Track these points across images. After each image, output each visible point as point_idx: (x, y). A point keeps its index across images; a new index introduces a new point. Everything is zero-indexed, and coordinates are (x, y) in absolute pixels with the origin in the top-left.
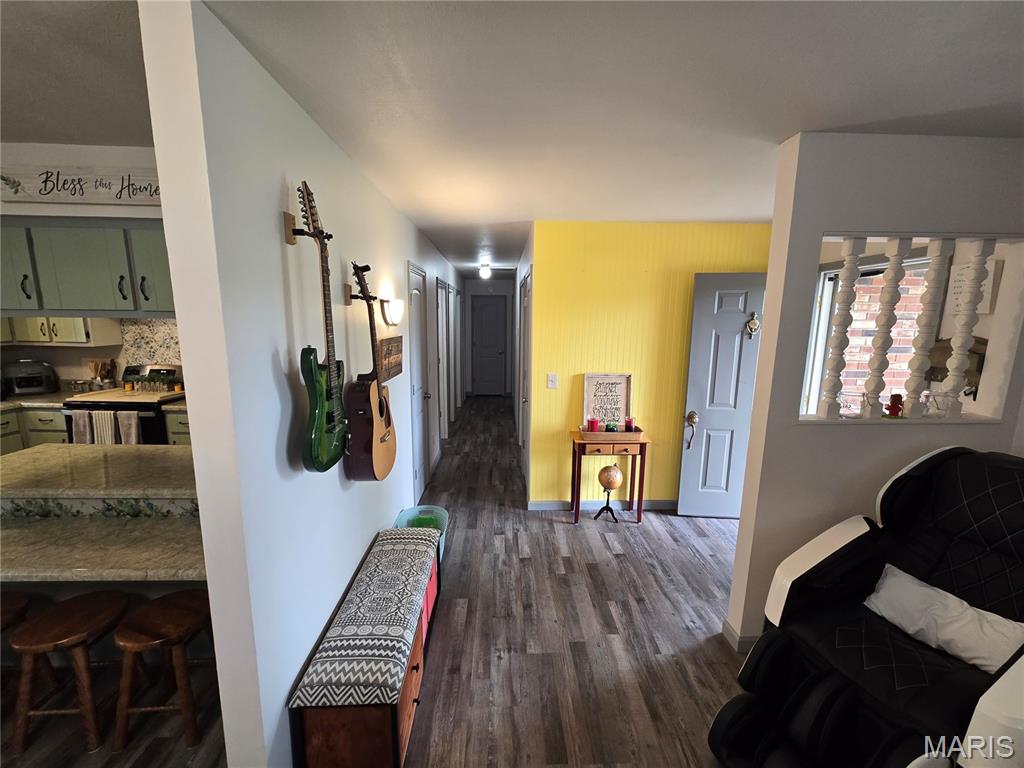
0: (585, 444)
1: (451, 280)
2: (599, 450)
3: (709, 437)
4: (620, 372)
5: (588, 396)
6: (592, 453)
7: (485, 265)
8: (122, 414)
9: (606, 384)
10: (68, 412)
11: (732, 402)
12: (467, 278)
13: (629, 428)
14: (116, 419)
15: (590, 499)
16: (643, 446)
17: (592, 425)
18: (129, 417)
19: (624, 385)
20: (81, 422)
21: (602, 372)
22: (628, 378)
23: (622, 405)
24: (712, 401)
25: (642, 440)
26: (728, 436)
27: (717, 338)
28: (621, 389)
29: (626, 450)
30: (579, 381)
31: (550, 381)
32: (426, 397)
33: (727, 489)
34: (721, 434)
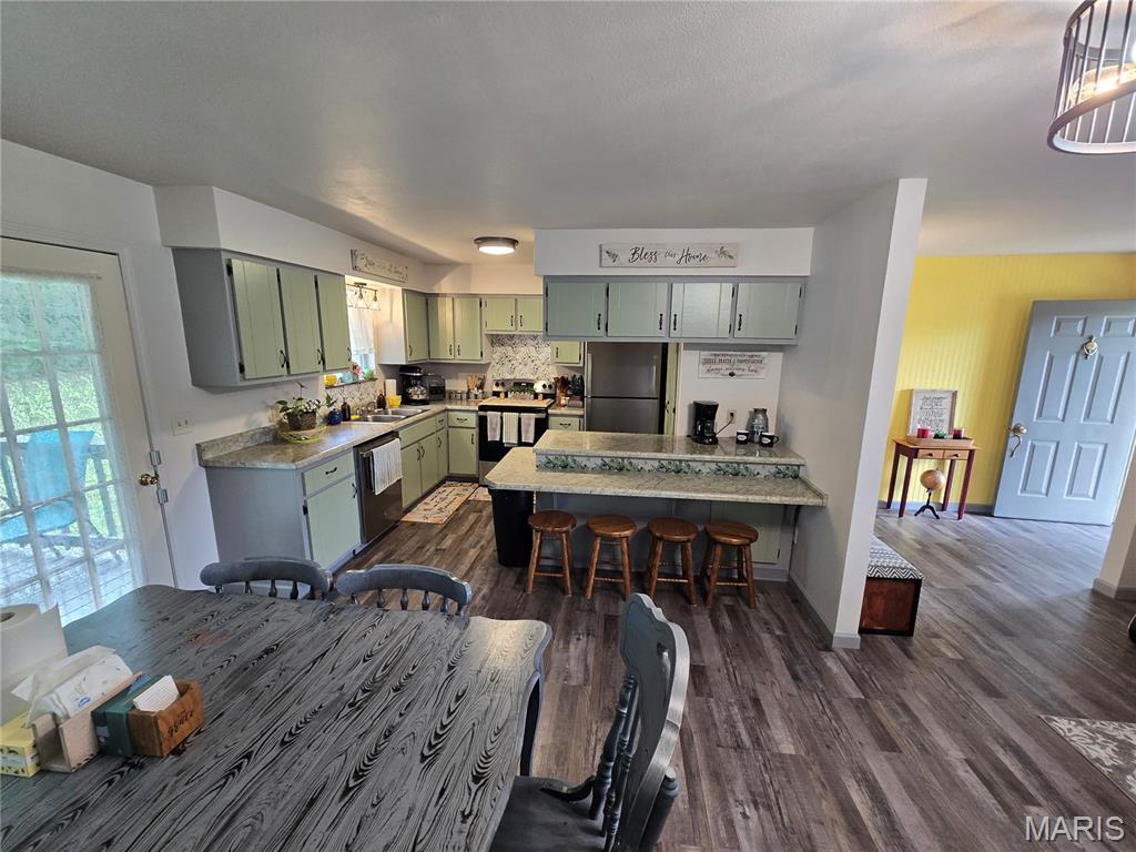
0: (918, 449)
2: (931, 455)
3: (1033, 447)
4: (945, 388)
5: (915, 409)
6: (923, 457)
8: (524, 415)
9: (932, 398)
10: (482, 413)
11: (1060, 415)
13: (957, 436)
14: (520, 419)
15: (915, 500)
16: (972, 452)
17: (923, 433)
18: (529, 419)
19: (949, 400)
20: (494, 421)
21: (928, 387)
22: (954, 394)
23: (946, 417)
24: (1040, 415)
25: (971, 447)
26: (1053, 447)
27: (1051, 358)
28: (946, 403)
29: (956, 455)
30: (908, 395)
33: (1047, 495)
34: (1046, 444)
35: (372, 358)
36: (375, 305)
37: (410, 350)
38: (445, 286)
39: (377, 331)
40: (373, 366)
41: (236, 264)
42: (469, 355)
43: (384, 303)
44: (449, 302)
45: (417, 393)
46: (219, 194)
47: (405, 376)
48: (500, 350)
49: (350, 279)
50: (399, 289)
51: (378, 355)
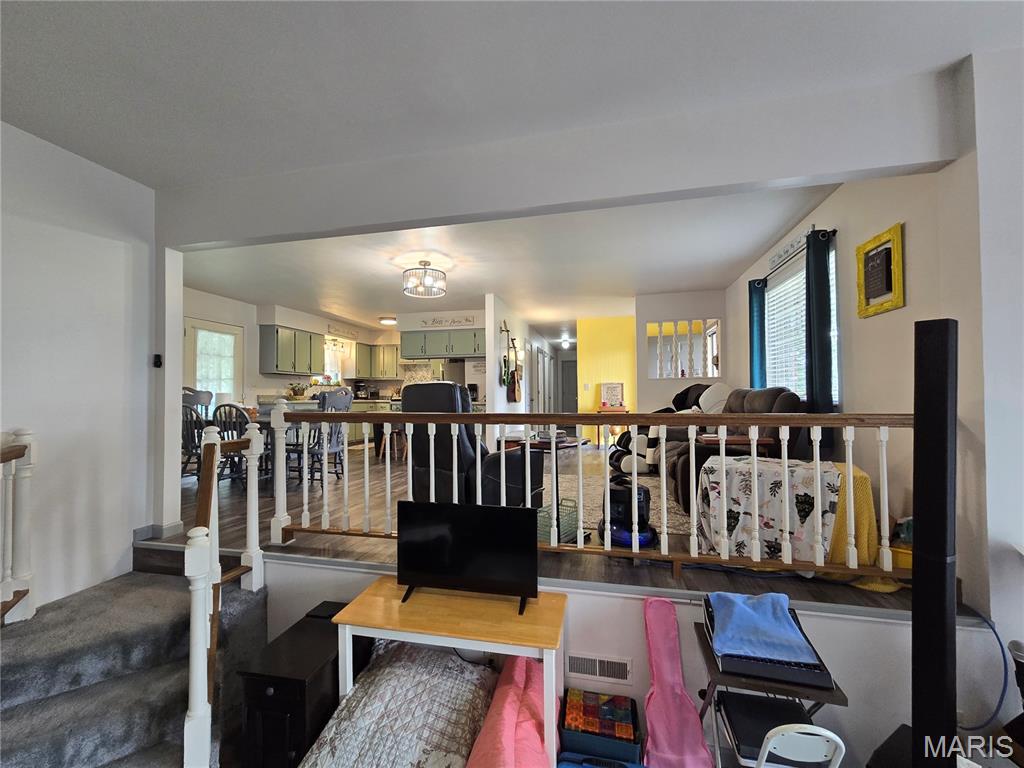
1: (546, 349)
4: (620, 382)
5: (604, 393)
7: (565, 342)
9: (611, 388)
12: (556, 349)
13: (621, 405)
17: (604, 404)
19: (621, 388)
21: (611, 382)
22: (623, 385)
28: (619, 389)
30: (599, 386)
31: (586, 387)
32: (532, 400)
35: (340, 375)
36: (342, 350)
37: (358, 371)
38: (380, 341)
39: (343, 363)
40: (340, 379)
41: (280, 330)
42: (390, 375)
43: (347, 350)
44: (381, 348)
45: (362, 394)
46: (277, 308)
47: (357, 384)
48: (409, 374)
49: (327, 337)
50: (354, 343)
51: (343, 374)
